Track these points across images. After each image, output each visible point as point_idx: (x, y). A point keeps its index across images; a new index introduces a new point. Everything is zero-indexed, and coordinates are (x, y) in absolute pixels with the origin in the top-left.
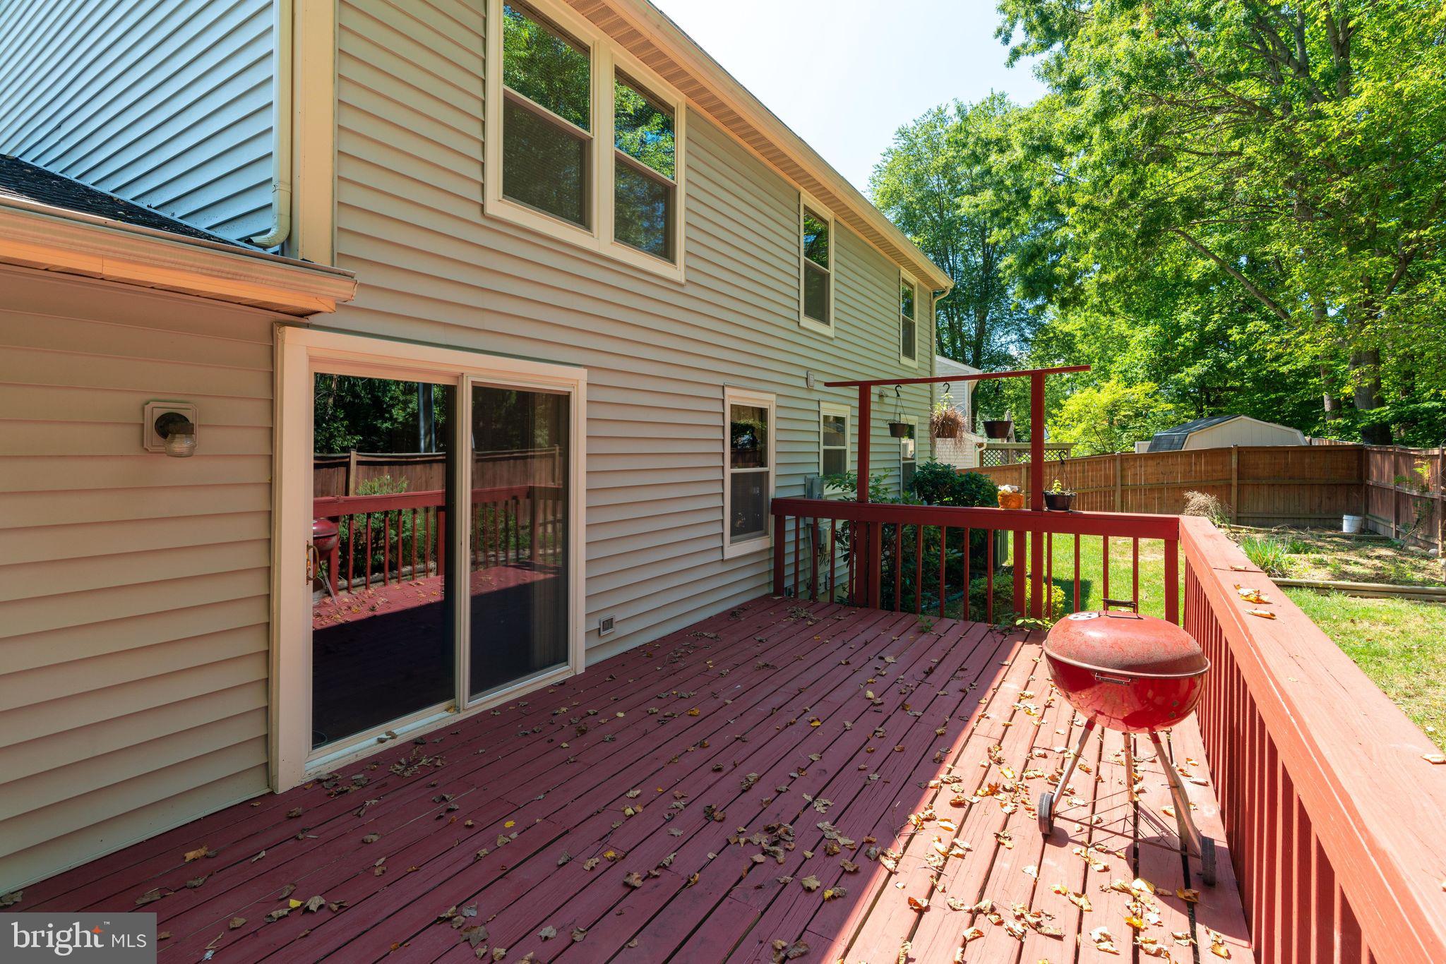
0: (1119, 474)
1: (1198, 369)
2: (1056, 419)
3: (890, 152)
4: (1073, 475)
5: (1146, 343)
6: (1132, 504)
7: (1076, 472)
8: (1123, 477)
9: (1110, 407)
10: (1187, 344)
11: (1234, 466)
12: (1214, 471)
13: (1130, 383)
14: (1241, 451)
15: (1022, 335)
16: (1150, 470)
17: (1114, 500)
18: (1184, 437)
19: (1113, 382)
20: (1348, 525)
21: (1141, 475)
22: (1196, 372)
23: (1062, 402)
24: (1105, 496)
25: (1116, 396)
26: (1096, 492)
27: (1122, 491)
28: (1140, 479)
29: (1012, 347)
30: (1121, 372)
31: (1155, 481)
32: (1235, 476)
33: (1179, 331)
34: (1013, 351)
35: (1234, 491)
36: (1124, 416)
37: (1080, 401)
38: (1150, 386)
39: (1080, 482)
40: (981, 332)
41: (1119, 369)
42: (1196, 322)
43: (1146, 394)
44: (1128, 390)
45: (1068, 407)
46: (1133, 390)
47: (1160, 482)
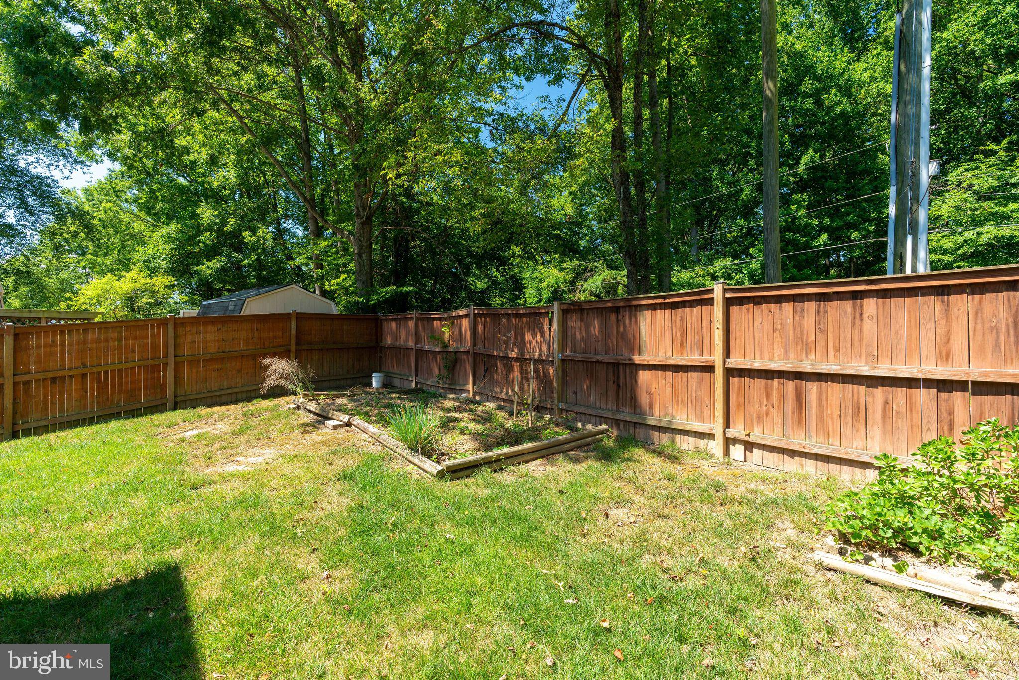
0: (171, 342)
1: (216, 264)
2: (70, 303)
4: (103, 345)
5: (169, 239)
6: (188, 379)
7: (107, 341)
8: (176, 346)
9: (132, 294)
10: (208, 242)
11: (293, 332)
12: (275, 337)
13: (152, 273)
14: (298, 317)
16: (210, 337)
17: (164, 376)
18: (240, 302)
19: (134, 271)
20: (376, 381)
21: (199, 342)
22: (215, 266)
24: (152, 372)
25: (138, 285)
26: (139, 367)
27: (176, 364)
28: (199, 348)
30: (144, 261)
31: (215, 351)
32: (293, 342)
33: (198, 229)
36: (147, 303)
38: (170, 279)
39: (113, 355)
41: (143, 258)
42: (216, 223)
43: (166, 287)
44: (149, 280)
45: (85, 292)
46: (153, 281)
47: (221, 351)
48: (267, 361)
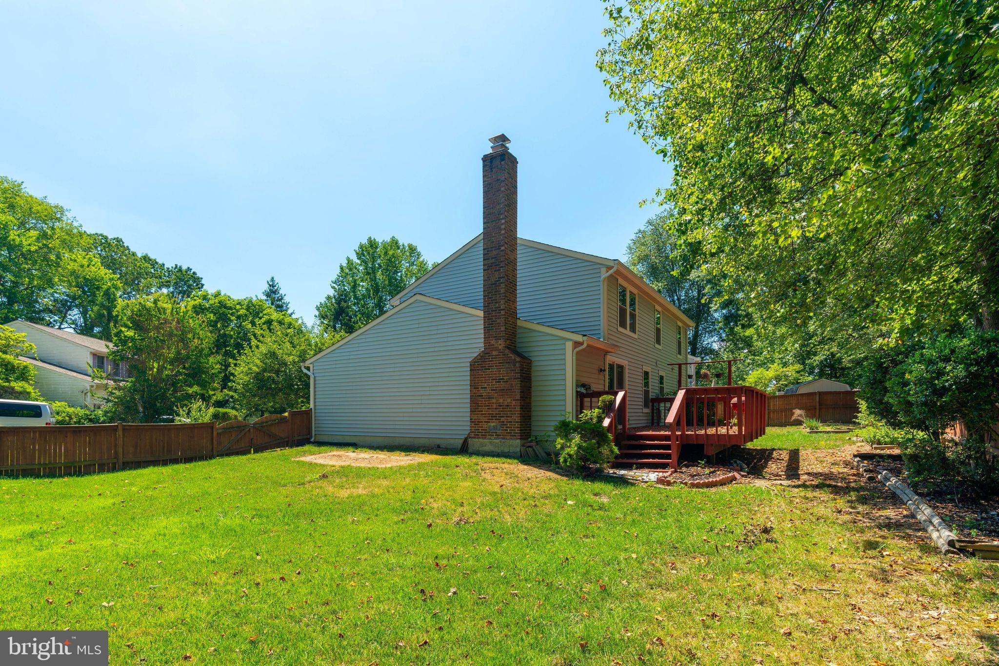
3: (640, 231)
6: (773, 418)
11: (817, 400)
12: (809, 402)
13: (785, 365)
14: (820, 393)
15: (721, 338)
16: (781, 403)
18: (797, 388)
19: (776, 364)
21: (777, 405)
23: (745, 376)
25: (778, 373)
28: (777, 407)
29: (714, 344)
31: (783, 408)
32: (818, 405)
34: (715, 346)
35: (818, 411)
37: (756, 376)
38: (798, 367)
40: (696, 336)
43: (796, 372)
44: (785, 369)
46: (787, 369)
47: (785, 408)
48: (794, 411)
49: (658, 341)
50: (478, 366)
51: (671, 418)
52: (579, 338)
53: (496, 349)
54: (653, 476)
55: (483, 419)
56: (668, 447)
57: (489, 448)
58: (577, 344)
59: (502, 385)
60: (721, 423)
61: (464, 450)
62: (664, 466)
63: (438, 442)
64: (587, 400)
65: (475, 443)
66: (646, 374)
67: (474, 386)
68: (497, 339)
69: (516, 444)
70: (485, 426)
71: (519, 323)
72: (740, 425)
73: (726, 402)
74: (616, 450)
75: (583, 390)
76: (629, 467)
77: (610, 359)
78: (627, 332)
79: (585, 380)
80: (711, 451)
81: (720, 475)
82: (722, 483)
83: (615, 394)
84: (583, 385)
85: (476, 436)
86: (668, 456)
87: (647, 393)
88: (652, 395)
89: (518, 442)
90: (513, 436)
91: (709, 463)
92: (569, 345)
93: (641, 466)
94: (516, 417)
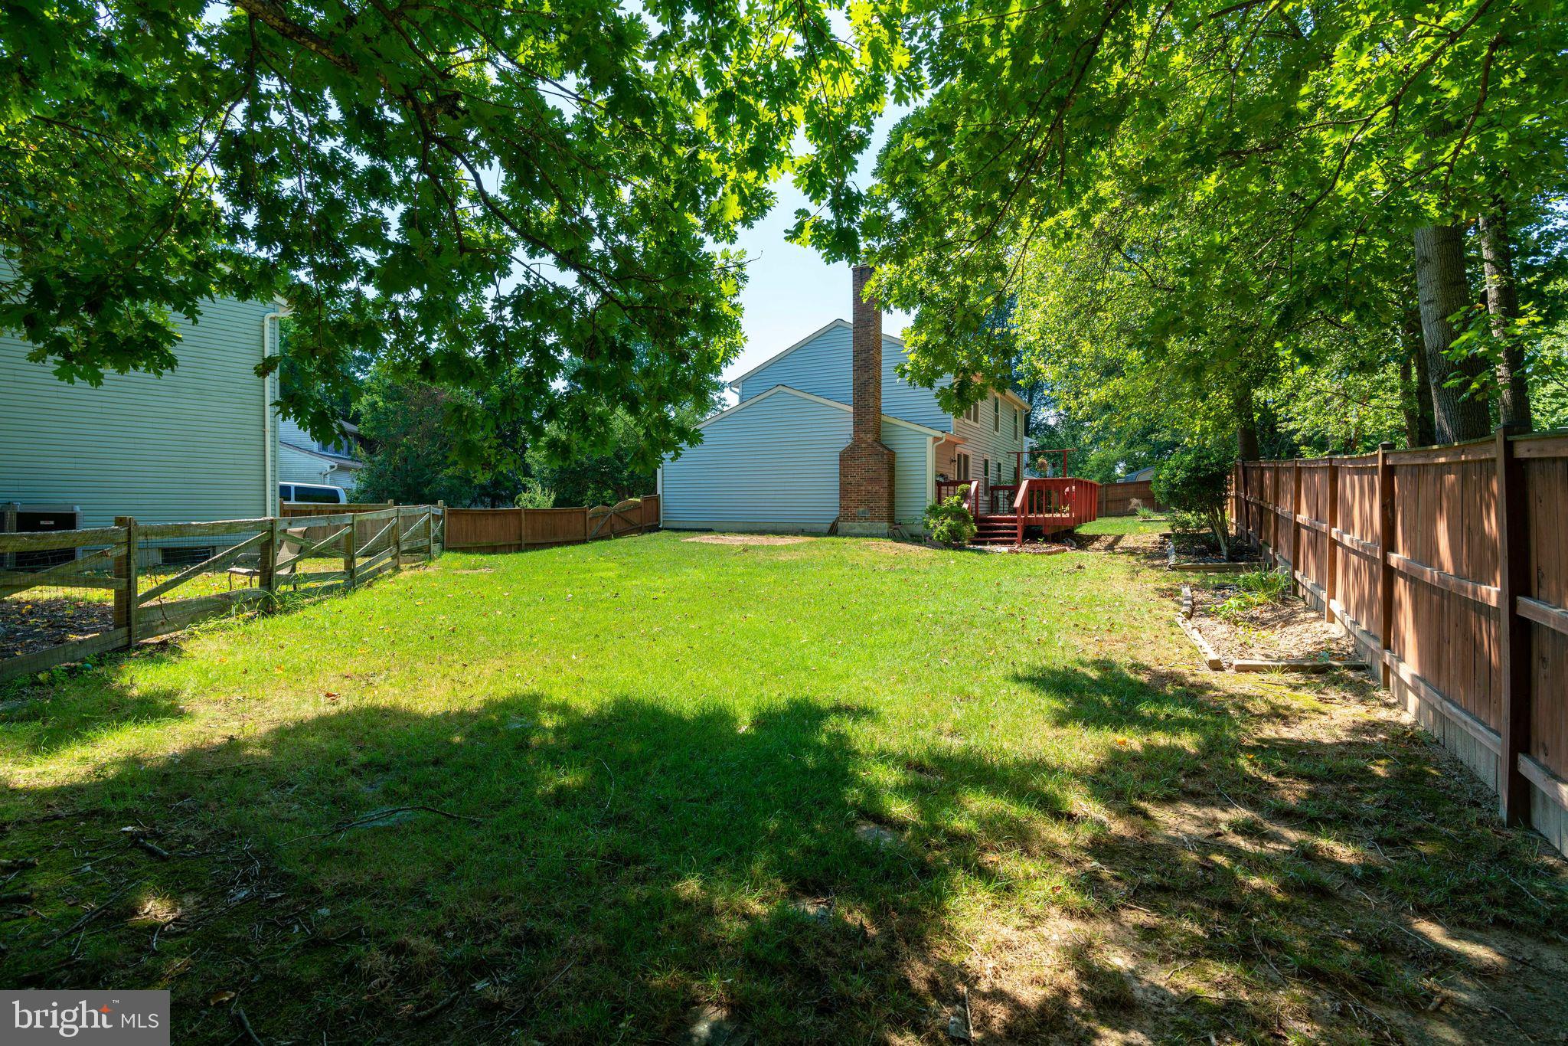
48: (1131, 500)
49: (997, 429)
50: (847, 457)
51: (1017, 503)
52: (939, 434)
53: (865, 442)
54: (1005, 549)
55: (852, 504)
56: (1015, 528)
57: (858, 530)
58: (936, 439)
59: (871, 474)
60: (1057, 510)
61: (833, 531)
62: (1011, 543)
63: (802, 526)
64: (944, 488)
65: (843, 526)
66: (986, 461)
67: (843, 474)
68: (866, 433)
69: (884, 526)
70: (854, 511)
71: (884, 418)
72: (1070, 512)
73: (1060, 491)
74: (975, 528)
75: (941, 480)
76: (984, 543)
77: (960, 449)
78: (971, 422)
79: (944, 471)
80: (1049, 532)
81: (1055, 548)
82: (1056, 553)
83: (970, 483)
84: (942, 476)
85: (846, 520)
86: (1015, 535)
87: (986, 480)
88: (991, 483)
89: (886, 524)
90: (881, 520)
91: (1046, 541)
92: (930, 440)
93: (993, 543)
94: (884, 503)
